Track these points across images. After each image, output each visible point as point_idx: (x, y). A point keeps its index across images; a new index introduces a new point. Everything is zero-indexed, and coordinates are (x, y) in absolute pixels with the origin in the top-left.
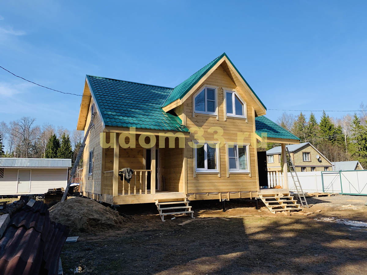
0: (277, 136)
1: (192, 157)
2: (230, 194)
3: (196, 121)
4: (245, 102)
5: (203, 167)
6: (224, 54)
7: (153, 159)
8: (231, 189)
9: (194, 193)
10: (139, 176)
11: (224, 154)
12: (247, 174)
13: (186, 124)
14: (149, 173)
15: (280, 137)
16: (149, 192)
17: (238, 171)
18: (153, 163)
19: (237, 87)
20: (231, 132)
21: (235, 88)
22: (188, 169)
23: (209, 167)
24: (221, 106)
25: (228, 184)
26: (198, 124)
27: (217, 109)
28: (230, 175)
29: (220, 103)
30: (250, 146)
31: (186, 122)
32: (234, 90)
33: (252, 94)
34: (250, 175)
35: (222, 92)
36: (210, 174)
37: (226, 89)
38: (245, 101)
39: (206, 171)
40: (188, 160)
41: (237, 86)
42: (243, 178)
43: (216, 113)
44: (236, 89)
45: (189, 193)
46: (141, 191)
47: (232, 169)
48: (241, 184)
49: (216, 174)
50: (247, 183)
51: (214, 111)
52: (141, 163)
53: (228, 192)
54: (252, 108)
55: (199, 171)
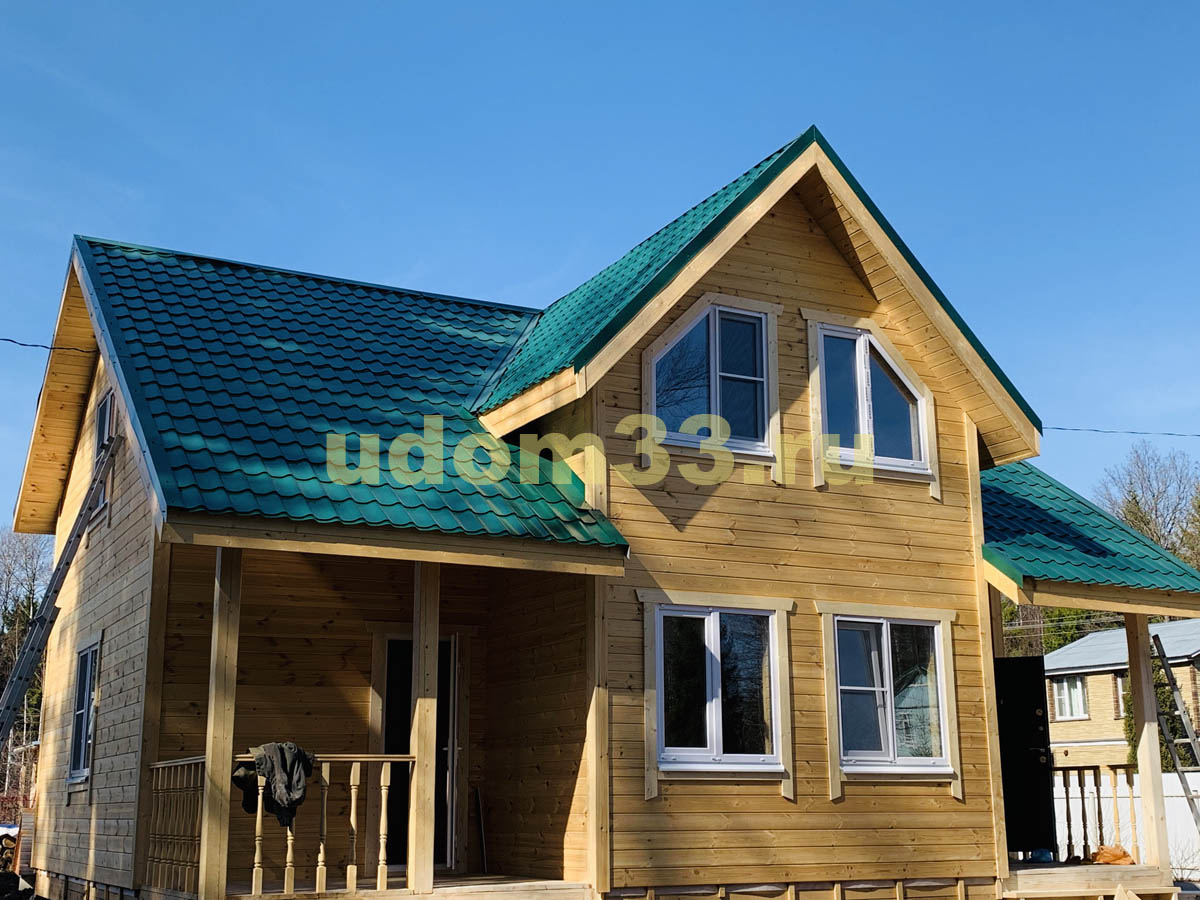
0: (1101, 576)
1: (635, 683)
2: (848, 895)
3: (661, 489)
4: (927, 389)
5: (700, 740)
6: (812, 136)
7: (425, 697)
8: (850, 866)
9: (646, 889)
10: (347, 788)
11: (814, 672)
12: (940, 785)
13: (609, 502)
14: (402, 776)
15: (1117, 578)
16: (398, 880)
17: (892, 763)
18: (425, 713)
19: (883, 309)
20: (852, 548)
21: (868, 314)
22: (616, 754)
23: (731, 745)
24: (796, 408)
25: (832, 837)
26: (672, 503)
27: (774, 423)
28: (848, 789)
29: (792, 393)
30: (953, 624)
31: (608, 491)
32: (862, 323)
33: (963, 344)
34: (955, 790)
35: (801, 335)
36: (738, 783)
37: (825, 316)
38: (927, 379)
39: (715, 762)
40: (616, 699)
41: (878, 302)
42: (918, 803)
43: (771, 443)
44: (874, 316)
45: (623, 885)
46: (352, 871)
47: (856, 756)
48: (904, 837)
49: (774, 779)
50: (942, 833)
51: (756, 432)
52: (356, 716)
53: (833, 883)
54: (965, 419)
55: (675, 762)
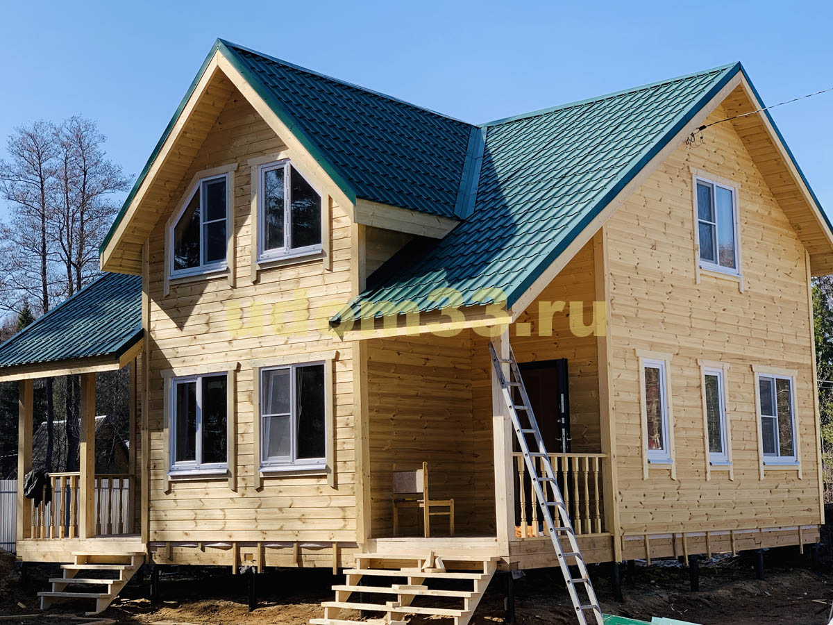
1: (160, 426)
2: (267, 550)
3: (175, 307)
9: (166, 543)
12: (321, 477)
13: (149, 322)
17: (292, 464)
18: (82, 451)
22: (152, 467)
23: (206, 458)
24: (243, 230)
26: (178, 314)
27: (229, 248)
29: (241, 223)
31: (149, 315)
34: (330, 480)
36: (207, 481)
39: (196, 468)
40: (152, 436)
43: (228, 262)
45: (153, 539)
46: (61, 529)
53: (257, 542)
55: (178, 470)
